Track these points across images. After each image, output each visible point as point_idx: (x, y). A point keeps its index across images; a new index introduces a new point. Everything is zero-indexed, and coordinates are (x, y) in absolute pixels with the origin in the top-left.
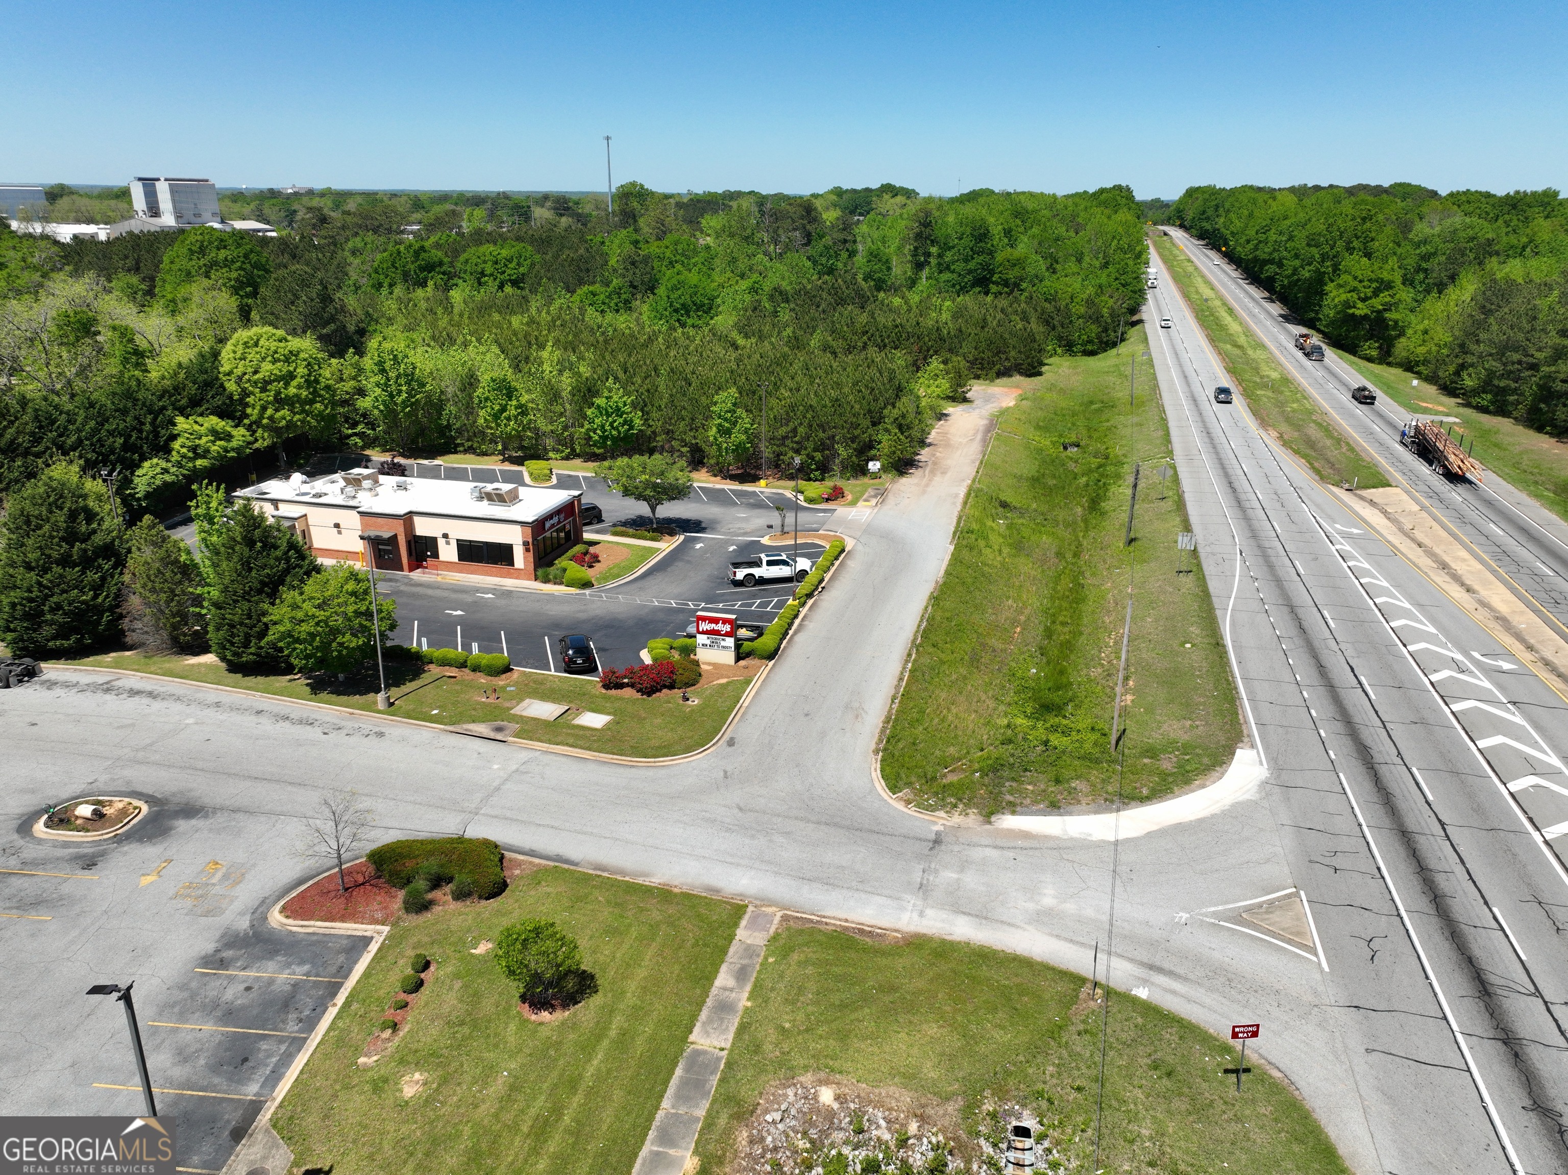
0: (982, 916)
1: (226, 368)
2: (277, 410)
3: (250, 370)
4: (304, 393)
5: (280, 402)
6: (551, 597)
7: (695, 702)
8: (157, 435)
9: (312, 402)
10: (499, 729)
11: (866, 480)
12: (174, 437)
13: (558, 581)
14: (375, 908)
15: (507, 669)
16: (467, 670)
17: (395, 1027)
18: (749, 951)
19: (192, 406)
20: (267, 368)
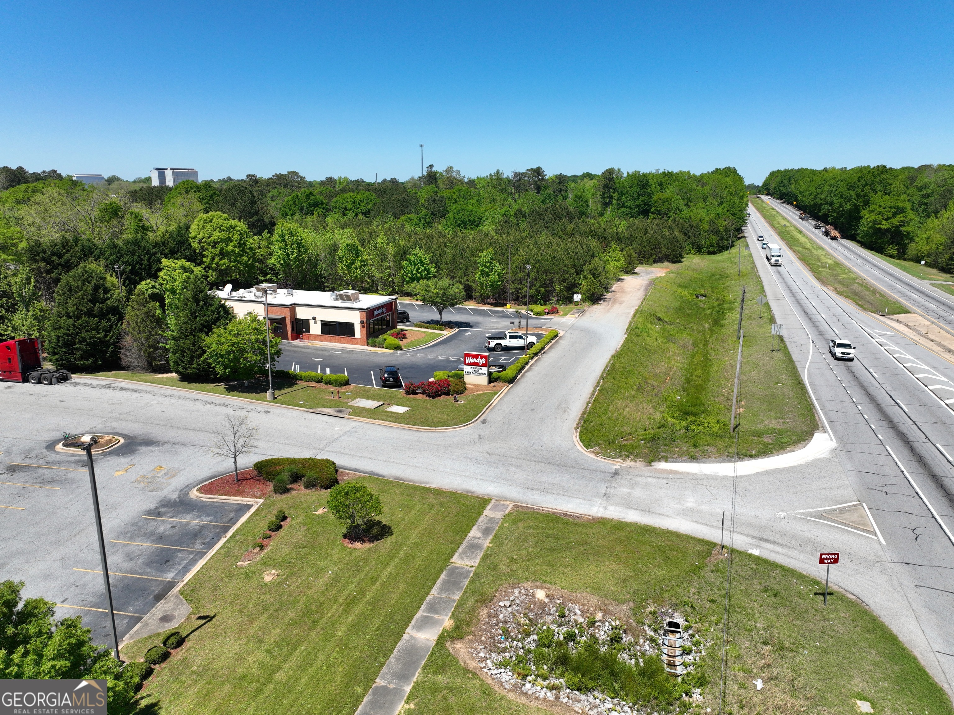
0: (646, 511)
1: (193, 234)
2: (221, 259)
3: (206, 235)
4: (237, 250)
5: (222, 255)
6: (377, 354)
7: (462, 402)
8: (150, 268)
9: (241, 256)
10: (340, 411)
11: (572, 306)
12: (160, 270)
13: (381, 346)
14: (256, 490)
15: (347, 383)
16: (323, 384)
17: (262, 547)
18: (492, 521)
19: (173, 254)
20: (216, 235)
